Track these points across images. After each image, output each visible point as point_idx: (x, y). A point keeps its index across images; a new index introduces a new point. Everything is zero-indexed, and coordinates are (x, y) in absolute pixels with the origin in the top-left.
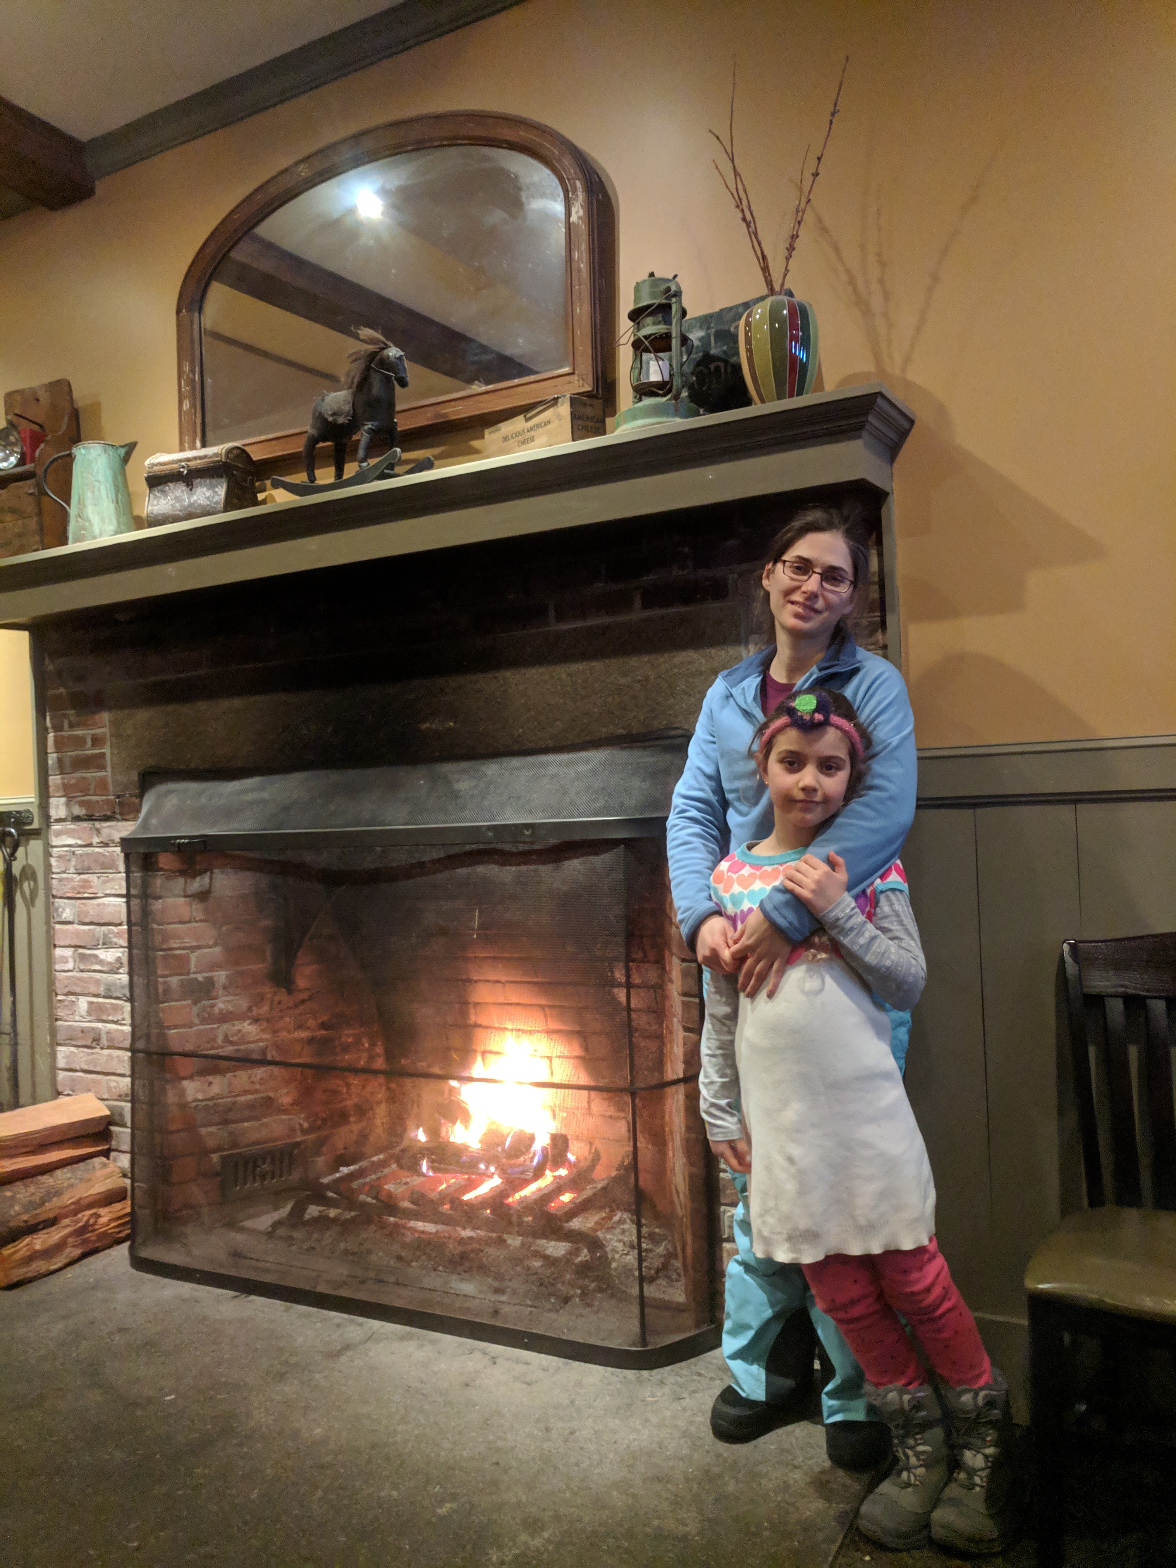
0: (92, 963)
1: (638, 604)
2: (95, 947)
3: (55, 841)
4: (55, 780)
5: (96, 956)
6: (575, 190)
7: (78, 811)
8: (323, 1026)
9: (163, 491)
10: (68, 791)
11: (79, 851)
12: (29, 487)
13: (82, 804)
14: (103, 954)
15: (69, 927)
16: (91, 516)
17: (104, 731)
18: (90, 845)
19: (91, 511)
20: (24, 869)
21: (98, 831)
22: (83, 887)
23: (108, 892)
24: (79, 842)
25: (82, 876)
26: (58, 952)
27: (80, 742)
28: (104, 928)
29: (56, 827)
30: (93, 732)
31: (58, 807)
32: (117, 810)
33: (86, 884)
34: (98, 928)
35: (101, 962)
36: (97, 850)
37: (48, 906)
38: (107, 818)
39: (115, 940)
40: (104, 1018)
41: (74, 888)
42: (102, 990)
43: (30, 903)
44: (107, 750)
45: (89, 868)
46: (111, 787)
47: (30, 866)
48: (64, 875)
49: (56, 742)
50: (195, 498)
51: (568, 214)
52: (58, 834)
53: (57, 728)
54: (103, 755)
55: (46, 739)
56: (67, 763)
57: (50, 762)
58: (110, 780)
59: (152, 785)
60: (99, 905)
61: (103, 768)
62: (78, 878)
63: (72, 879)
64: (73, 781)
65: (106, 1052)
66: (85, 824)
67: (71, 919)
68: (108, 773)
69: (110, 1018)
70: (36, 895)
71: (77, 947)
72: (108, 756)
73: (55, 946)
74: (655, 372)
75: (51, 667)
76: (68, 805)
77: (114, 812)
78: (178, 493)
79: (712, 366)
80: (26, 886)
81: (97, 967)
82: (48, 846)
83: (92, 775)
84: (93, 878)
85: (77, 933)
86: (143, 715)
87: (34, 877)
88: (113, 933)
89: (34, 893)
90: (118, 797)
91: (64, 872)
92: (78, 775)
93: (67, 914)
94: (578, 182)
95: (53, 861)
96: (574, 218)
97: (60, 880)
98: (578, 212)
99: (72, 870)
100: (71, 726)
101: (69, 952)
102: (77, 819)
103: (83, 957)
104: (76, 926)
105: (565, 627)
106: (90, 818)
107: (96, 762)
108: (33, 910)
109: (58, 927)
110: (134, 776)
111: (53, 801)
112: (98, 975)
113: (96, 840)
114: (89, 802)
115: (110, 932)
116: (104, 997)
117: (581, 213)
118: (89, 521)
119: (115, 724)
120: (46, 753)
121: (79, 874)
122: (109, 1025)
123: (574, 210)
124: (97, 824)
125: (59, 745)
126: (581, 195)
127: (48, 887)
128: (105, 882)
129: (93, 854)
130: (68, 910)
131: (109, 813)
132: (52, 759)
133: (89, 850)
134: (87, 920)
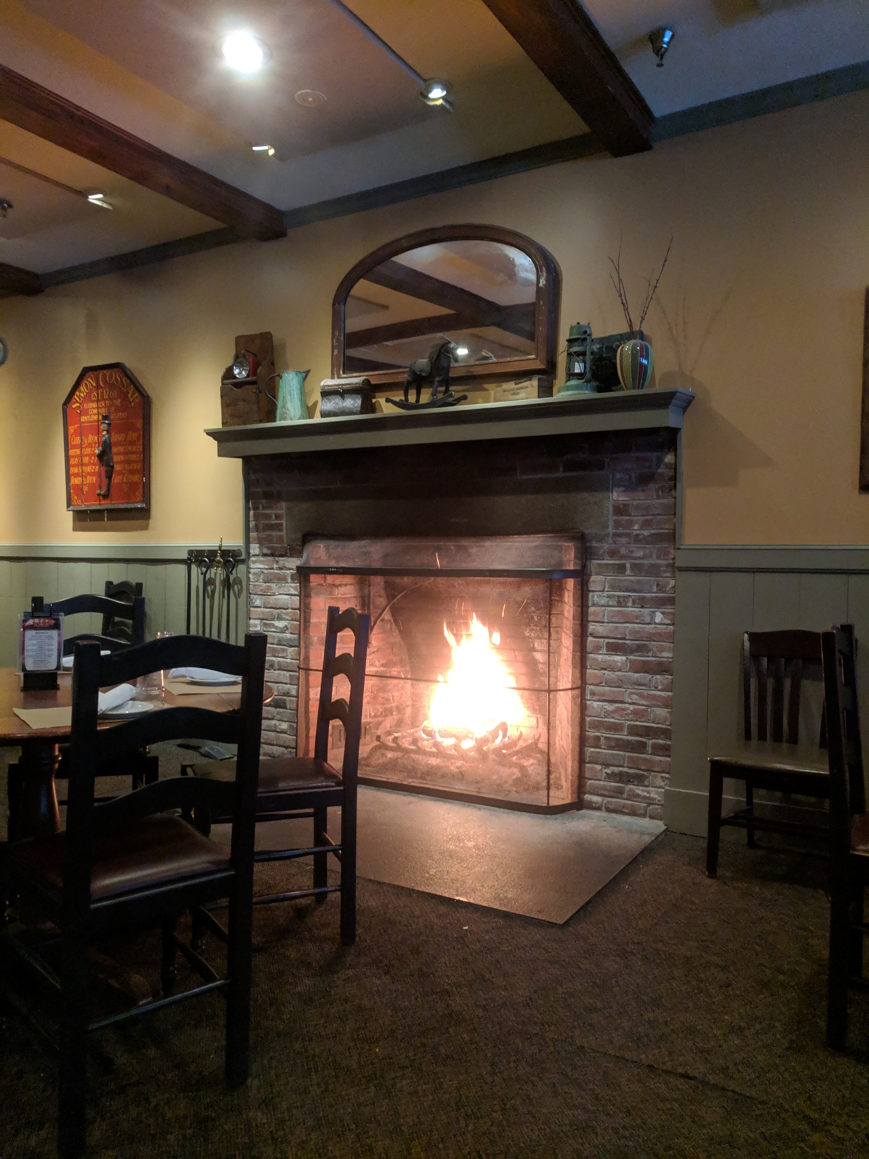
0: (271, 628)
1: (561, 469)
2: (273, 620)
3: (252, 566)
4: (253, 535)
5: (273, 625)
6: (542, 271)
7: (265, 551)
8: (383, 665)
9: (329, 399)
10: (261, 541)
11: (266, 571)
12: (253, 388)
13: (268, 548)
14: (276, 623)
15: (259, 609)
16: (289, 407)
17: (283, 511)
18: (272, 569)
19: (289, 405)
20: (235, 579)
21: (277, 562)
22: (267, 589)
23: (282, 592)
24: (266, 567)
25: (267, 584)
26: (252, 622)
27: (268, 517)
28: (278, 610)
29: (253, 559)
30: (275, 512)
31: (255, 548)
32: (288, 552)
33: (269, 588)
34: (274, 610)
35: (276, 627)
36: (276, 571)
37: (248, 598)
38: (282, 556)
39: (284, 616)
40: (277, 655)
41: (262, 590)
42: (276, 641)
43: (238, 596)
44: (284, 522)
45: (271, 580)
46: (285, 540)
47: (238, 577)
48: (257, 583)
49: (255, 515)
50: (345, 404)
51: (538, 282)
52: (254, 562)
53: (255, 509)
54: (282, 524)
55: (249, 513)
56: (261, 526)
57: (251, 526)
58: (285, 536)
59: (309, 541)
60: (276, 599)
61: (281, 530)
62: (264, 585)
63: (261, 585)
64: (264, 536)
65: (277, 672)
66: (270, 558)
67: (260, 605)
68: (284, 533)
69: (280, 655)
70: (242, 591)
71: (262, 619)
72: (284, 525)
73: (250, 619)
74: (578, 368)
75: (254, 478)
76: (260, 548)
77: (287, 553)
78: (337, 400)
79: (603, 363)
80: (236, 588)
81: (273, 630)
82: (248, 568)
83: (274, 533)
84: (273, 585)
85: (263, 613)
86: (304, 506)
87: (240, 582)
88: (283, 613)
89: (240, 591)
90: (289, 545)
91: (257, 581)
92: (267, 533)
93: (258, 603)
94: (544, 268)
95: (251, 576)
96: (541, 285)
97: (254, 585)
98: (542, 282)
99: (261, 580)
100: (264, 508)
101: (258, 622)
102: (265, 555)
103: (265, 625)
104: (262, 609)
105: (525, 477)
106: (272, 555)
107: (278, 527)
108: (239, 600)
109: (252, 609)
110: (299, 535)
111: (252, 546)
112: (274, 634)
113: (275, 566)
114: (272, 547)
115: (281, 612)
116: (277, 645)
117: (545, 283)
118: (288, 409)
119: (288, 509)
120: (249, 521)
121: (265, 583)
122: (279, 659)
123: (541, 281)
124: (277, 559)
125: (256, 517)
126: (545, 274)
127: (248, 589)
128: (279, 588)
129: (273, 573)
130: (258, 601)
131: (283, 553)
132: (252, 524)
133: (272, 571)
134: (269, 606)
